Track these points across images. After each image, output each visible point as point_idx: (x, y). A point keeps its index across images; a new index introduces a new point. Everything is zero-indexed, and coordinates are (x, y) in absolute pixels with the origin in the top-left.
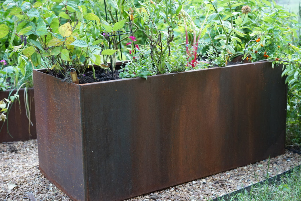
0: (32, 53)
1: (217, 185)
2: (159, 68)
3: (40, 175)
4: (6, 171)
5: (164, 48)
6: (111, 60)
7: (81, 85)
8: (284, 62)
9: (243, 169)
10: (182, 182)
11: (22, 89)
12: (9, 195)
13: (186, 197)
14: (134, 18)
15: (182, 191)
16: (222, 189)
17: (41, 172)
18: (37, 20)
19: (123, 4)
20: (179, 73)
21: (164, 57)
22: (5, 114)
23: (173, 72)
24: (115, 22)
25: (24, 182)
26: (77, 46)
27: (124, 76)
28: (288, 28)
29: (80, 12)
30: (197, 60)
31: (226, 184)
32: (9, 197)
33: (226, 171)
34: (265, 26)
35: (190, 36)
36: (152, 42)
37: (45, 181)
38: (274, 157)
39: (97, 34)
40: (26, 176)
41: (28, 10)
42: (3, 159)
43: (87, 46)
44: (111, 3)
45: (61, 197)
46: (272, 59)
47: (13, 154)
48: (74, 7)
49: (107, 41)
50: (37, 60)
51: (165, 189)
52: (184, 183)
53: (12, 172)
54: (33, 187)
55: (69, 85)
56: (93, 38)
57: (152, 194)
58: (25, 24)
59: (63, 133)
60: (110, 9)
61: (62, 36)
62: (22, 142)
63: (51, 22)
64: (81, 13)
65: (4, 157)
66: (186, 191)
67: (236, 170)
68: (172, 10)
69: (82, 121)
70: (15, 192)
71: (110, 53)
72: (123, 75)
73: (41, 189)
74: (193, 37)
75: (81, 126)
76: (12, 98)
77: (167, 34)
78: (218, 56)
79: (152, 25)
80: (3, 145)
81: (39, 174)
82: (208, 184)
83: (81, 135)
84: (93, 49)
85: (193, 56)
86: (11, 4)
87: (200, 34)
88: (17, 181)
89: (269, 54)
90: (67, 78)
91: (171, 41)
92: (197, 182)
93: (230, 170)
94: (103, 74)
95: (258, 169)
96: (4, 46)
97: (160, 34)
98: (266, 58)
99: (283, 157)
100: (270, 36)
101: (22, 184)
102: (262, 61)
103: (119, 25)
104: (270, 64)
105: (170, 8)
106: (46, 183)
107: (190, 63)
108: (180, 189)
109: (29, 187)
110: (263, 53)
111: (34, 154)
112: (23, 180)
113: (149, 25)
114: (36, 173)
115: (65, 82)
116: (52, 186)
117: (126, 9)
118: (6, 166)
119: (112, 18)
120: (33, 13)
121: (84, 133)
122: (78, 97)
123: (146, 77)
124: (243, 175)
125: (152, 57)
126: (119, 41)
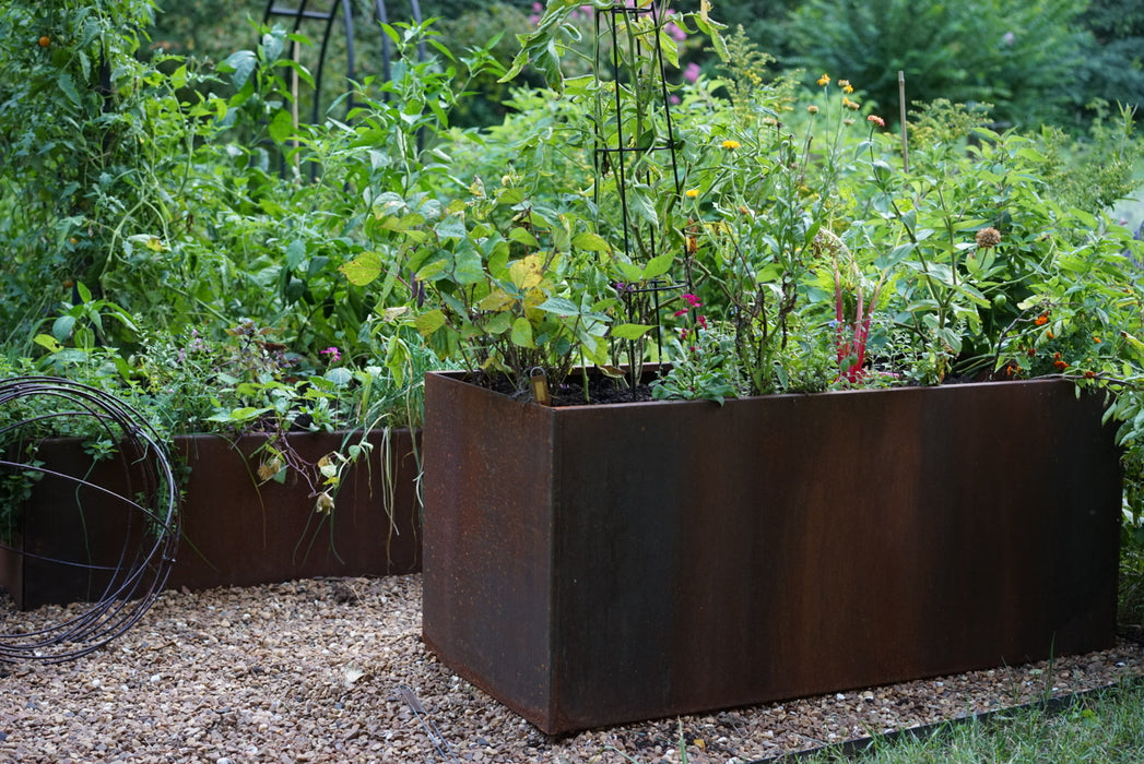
0: (435, 327)
1: (904, 707)
2: (757, 379)
3: (424, 654)
4: (332, 645)
5: (771, 326)
6: (632, 359)
7: (558, 408)
8: (1111, 382)
9: (983, 676)
10: (807, 692)
11: (377, 430)
12: (349, 692)
13: (816, 727)
14: (698, 246)
15: (806, 714)
16: (916, 717)
17: (426, 649)
18: (457, 245)
19: (669, 210)
20: (810, 395)
21: (770, 352)
22: (330, 493)
23: (793, 392)
24: (649, 259)
25: (382, 670)
26: (550, 313)
27: (665, 393)
28: (1126, 291)
29: (564, 229)
30: (867, 367)
31: (930, 705)
32: (349, 698)
33: (934, 678)
34: (1060, 284)
35: (847, 302)
36: (739, 311)
37: (437, 671)
38: (1082, 655)
39: (601, 285)
40: (387, 656)
41: (439, 221)
42: (318, 617)
43: (576, 313)
44: (641, 208)
45: (484, 705)
46: (1079, 372)
47: (346, 606)
48: (550, 218)
49: (624, 304)
50: (447, 344)
51: (759, 706)
52: (812, 696)
53: (349, 646)
54: (408, 679)
55: (527, 408)
56: (589, 296)
57: (723, 713)
58: (427, 255)
59: (500, 534)
60: (637, 222)
61: (518, 286)
62: (366, 581)
63: (491, 252)
64: (566, 232)
65: (321, 612)
66: (815, 715)
67: (964, 678)
68: (794, 232)
69: (556, 500)
70: (364, 688)
71: (632, 332)
72: (661, 392)
73: (429, 685)
74: (856, 303)
75: (550, 513)
76: (355, 450)
77: (780, 290)
78: (920, 358)
79: (742, 268)
80: (315, 582)
81: (421, 651)
82: (878, 702)
83: (549, 534)
84: (590, 323)
85: (855, 355)
86: (394, 203)
87: (876, 298)
88: (366, 664)
89: (1070, 361)
90: (522, 392)
91: (789, 309)
92: (849, 696)
93: (945, 677)
94: (609, 391)
95: (1027, 678)
96: (321, 311)
97: (761, 291)
98: (1061, 369)
99: (1107, 656)
100: (1074, 309)
101: (379, 672)
102: (1047, 378)
103: (658, 266)
104: (1069, 386)
105: (789, 228)
106: (441, 675)
107: (845, 375)
108: (802, 709)
109: (397, 678)
110: (1053, 355)
111: (402, 612)
112: (382, 664)
113: (735, 268)
114: (414, 651)
115: (516, 400)
116: (458, 682)
117: (679, 223)
118: (330, 632)
119: (641, 246)
120: (450, 227)
121: (558, 530)
122: (548, 438)
123: (721, 400)
124: (983, 690)
125: (738, 350)
126: (654, 308)
